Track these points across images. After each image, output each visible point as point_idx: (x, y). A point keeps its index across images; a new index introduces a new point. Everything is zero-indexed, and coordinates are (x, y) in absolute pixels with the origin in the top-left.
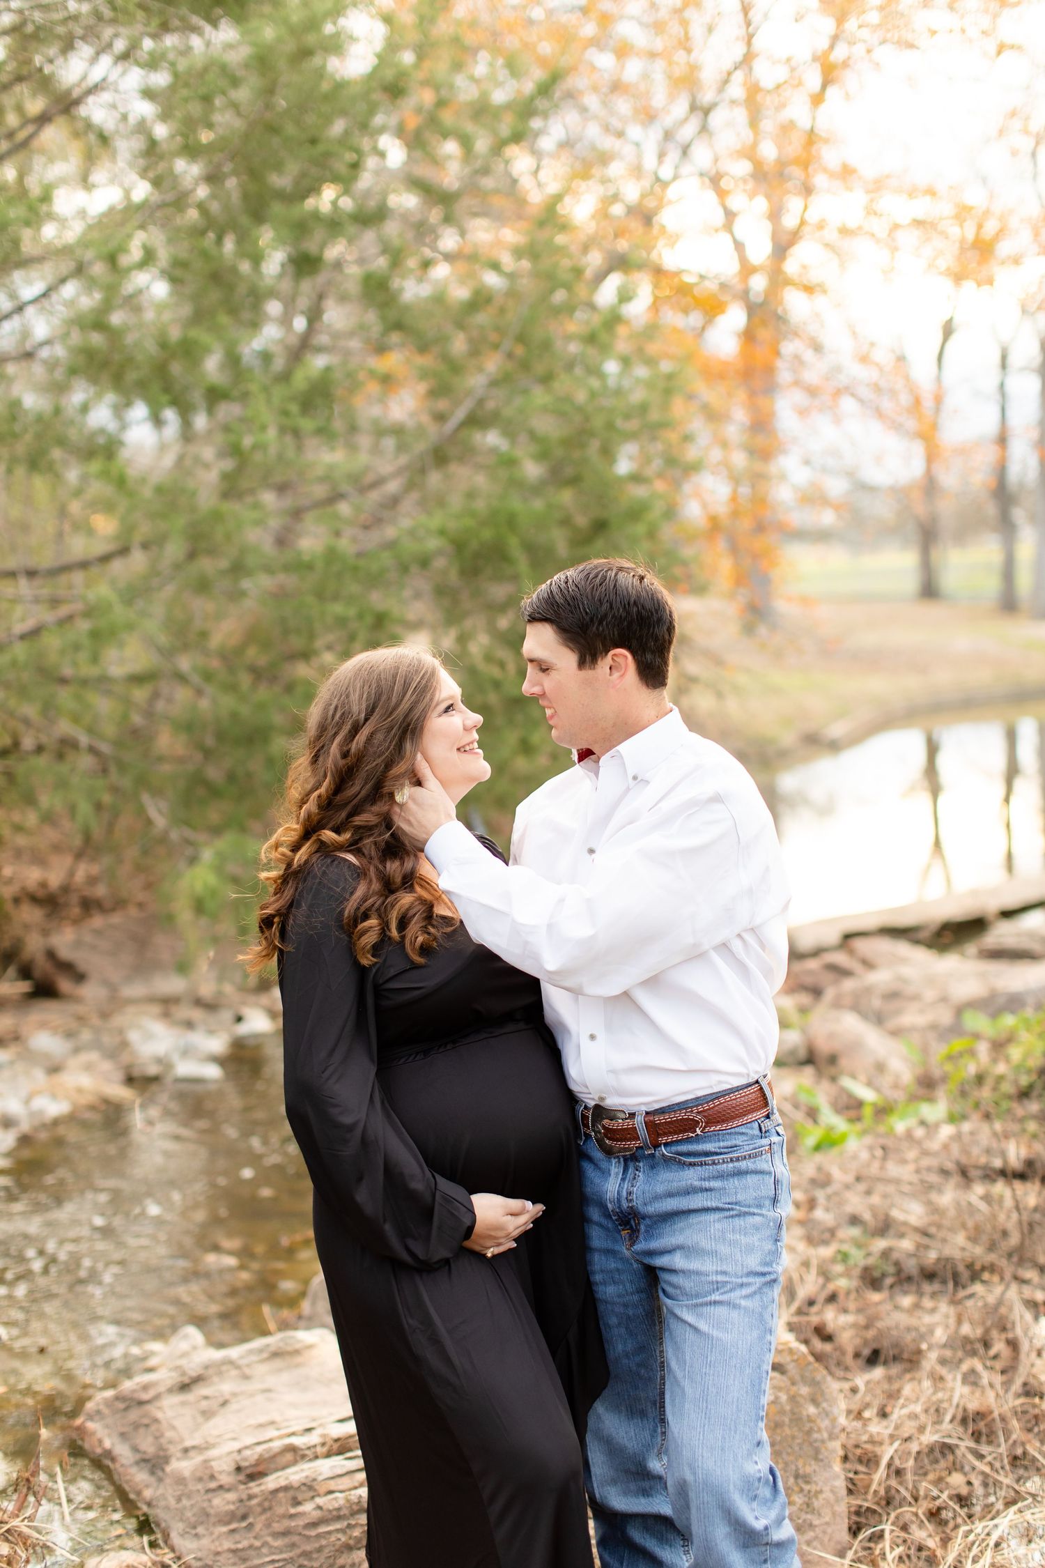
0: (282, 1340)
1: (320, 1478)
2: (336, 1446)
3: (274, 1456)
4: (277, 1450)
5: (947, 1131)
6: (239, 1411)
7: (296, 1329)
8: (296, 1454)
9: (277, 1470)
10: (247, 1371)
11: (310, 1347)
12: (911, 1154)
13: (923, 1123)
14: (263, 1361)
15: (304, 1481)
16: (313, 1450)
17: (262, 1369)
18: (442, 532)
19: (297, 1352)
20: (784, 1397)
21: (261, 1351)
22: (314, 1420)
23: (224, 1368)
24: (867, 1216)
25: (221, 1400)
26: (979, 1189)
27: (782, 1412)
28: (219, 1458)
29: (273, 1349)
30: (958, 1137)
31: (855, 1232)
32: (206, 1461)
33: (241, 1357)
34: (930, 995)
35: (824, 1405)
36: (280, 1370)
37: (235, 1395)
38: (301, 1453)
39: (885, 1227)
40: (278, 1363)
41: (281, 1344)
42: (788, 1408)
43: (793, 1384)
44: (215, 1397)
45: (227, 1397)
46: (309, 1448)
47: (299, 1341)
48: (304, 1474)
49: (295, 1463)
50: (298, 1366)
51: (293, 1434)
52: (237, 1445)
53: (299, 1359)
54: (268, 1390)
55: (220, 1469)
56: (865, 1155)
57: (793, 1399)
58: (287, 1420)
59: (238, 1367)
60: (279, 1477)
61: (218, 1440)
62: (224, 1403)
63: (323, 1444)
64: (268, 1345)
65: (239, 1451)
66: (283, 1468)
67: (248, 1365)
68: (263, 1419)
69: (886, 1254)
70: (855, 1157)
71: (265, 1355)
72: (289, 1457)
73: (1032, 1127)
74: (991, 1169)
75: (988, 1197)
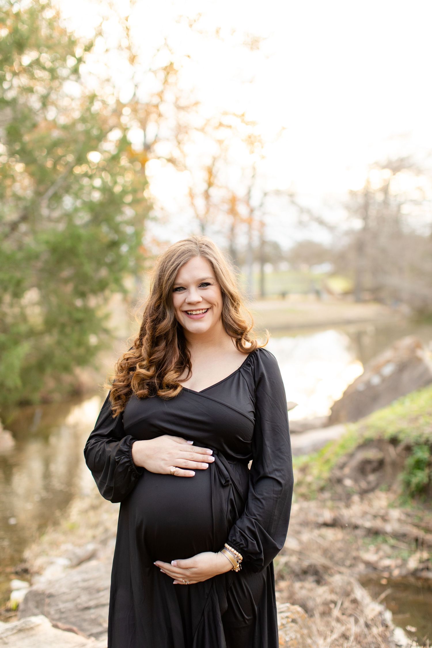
0: (24, 623)
7: (31, 616)
10: (6, 640)
11: (38, 625)
14: (14, 634)
17: (13, 638)
19: (32, 628)
20: (299, 636)
21: (12, 629)
27: (298, 643)
29: (19, 628)
30: (301, 509)
36: (23, 638)
40: (22, 635)
41: (24, 625)
42: (301, 641)
43: (301, 628)
47: (33, 623)
50: (32, 636)
53: (33, 632)
57: (302, 636)
64: (16, 626)
67: (6, 637)
71: (15, 631)
73: (329, 503)
74: (318, 523)
75: (321, 536)
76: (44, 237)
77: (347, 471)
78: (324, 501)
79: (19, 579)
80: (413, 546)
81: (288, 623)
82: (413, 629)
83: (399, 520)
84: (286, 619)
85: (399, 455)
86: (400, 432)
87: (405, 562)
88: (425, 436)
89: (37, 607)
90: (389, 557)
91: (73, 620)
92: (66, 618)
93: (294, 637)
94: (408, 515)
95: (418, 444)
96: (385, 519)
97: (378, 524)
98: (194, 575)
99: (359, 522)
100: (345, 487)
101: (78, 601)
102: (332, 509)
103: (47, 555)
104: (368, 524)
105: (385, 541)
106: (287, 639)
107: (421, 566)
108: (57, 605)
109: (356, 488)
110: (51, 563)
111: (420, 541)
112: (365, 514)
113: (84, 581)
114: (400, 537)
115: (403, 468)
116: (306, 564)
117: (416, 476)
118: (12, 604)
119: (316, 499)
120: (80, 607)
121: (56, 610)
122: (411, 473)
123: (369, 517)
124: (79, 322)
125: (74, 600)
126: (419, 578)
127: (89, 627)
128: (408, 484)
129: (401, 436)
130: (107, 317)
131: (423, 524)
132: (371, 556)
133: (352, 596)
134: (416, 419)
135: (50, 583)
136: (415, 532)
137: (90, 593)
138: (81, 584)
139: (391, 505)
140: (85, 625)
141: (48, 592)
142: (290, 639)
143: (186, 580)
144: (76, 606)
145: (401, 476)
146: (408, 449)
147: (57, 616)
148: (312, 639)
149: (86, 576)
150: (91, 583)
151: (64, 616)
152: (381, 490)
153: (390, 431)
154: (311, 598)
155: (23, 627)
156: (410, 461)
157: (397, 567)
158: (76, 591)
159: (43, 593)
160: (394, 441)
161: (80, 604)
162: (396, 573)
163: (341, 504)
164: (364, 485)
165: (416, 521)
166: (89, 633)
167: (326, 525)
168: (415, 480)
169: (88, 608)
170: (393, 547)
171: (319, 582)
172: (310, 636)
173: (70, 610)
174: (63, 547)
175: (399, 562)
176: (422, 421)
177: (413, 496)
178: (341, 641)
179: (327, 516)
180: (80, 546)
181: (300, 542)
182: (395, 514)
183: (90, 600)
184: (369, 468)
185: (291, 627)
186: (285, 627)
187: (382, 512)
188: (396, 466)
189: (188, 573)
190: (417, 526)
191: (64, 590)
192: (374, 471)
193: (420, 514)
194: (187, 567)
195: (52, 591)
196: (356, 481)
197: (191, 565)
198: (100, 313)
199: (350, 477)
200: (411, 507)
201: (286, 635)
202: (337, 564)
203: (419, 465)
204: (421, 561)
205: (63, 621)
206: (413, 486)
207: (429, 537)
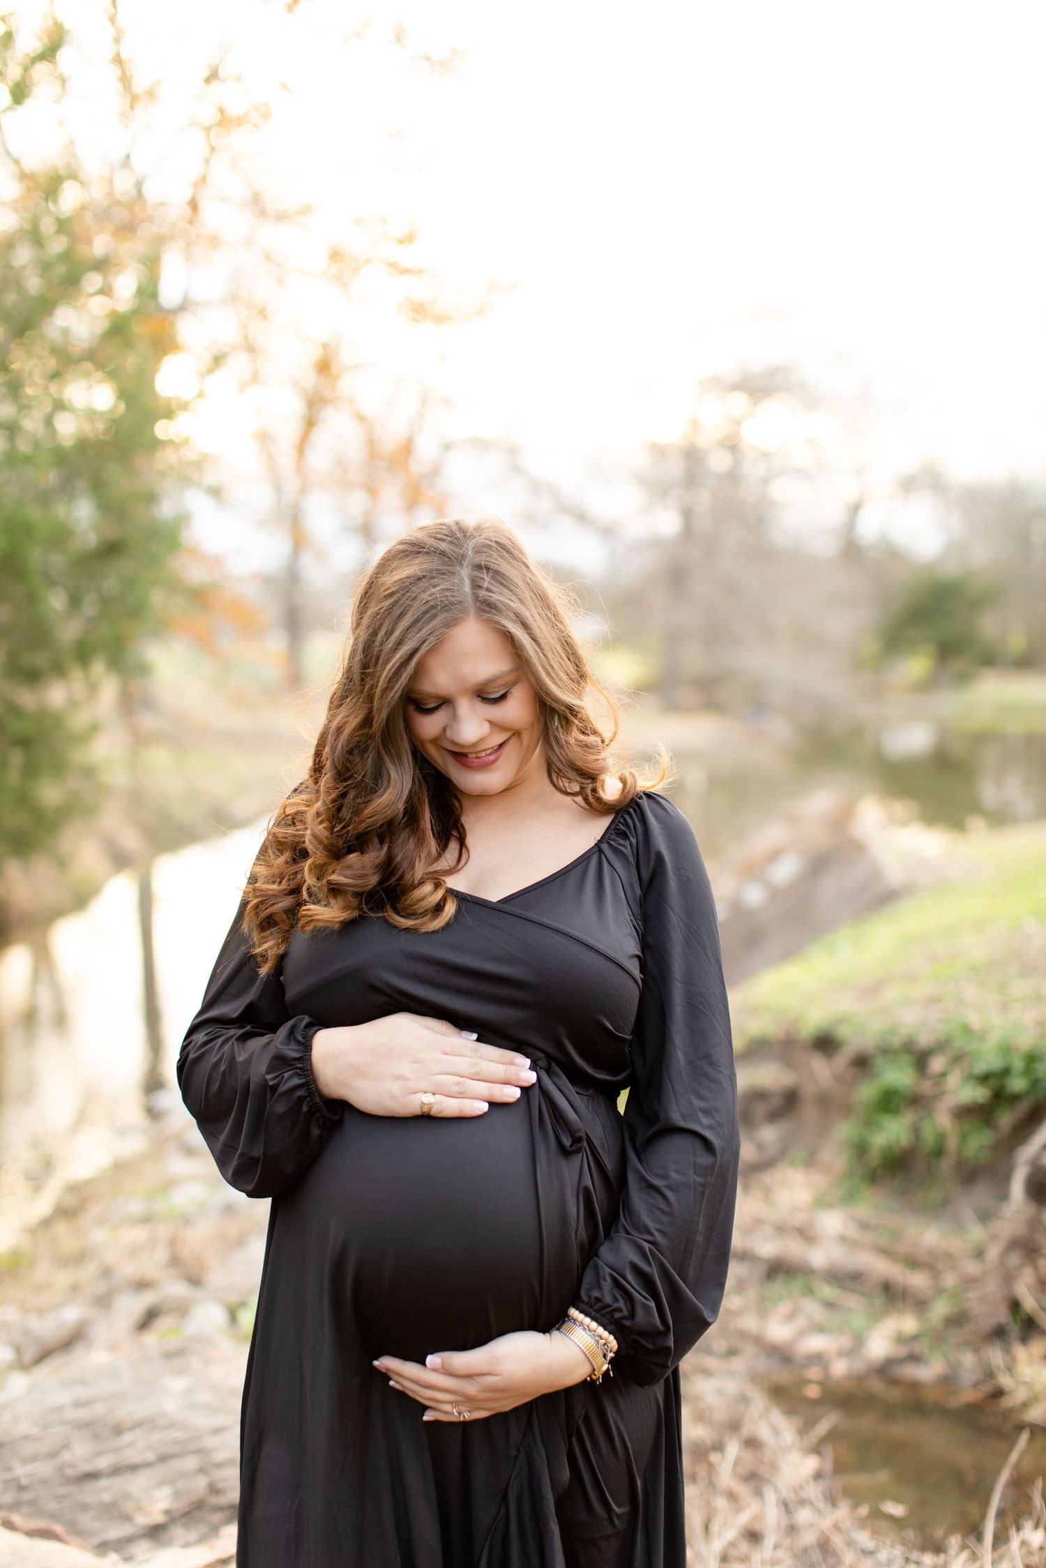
80: (879, 1301)
83: (843, 1239)
85: (838, 1079)
86: (841, 1021)
87: (859, 1341)
88: (904, 1032)
90: (820, 1329)
91: (53, 1506)
92: (31, 1503)
94: (864, 1226)
95: (887, 1051)
96: (806, 1234)
97: (792, 1248)
98: (489, 1395)
99: (743, 1243)
101: (66, 1456)
104: (769, 1250)
105: (809, 1291)
107: (903, 1351)
108: (9, 1469)
111: (896, 1289)
112: (760, 1224)
113: (79, 1404)
114: (848, 1279)
115: (846, 1109)
117: (881, 1129)
120: (70, 1472)
122: (870, 1123)
123: (768, 1230)
125: (53, 1455)
126: (895, 1382)
127: (97, 1525)
128: (861, 1149)
129: (844, 1032)
130: (92, 732)
131: (901, 1248)
132: (778, 1331)
134: (872, 990)
136: (882, 1267)
137: (97, 1437)
138: (71, 1415)
139: (821, 1202)
140: (86, 1520)
143: (462, 1408)
144: (61, 1469)
145: (844, 1130)
146: (862, 1063)
147: (8, 1498)
149: (83, 1393)
150: (98, 1410)
151: (26, 1496)
152: (792, 1163)
153: (814, 1019)
156: (867, 1092)
157: (842, 1353)
158: (60, 1430)
160: (825, 1044)
161: (71, 1466)
162: (840, 1368)
164: (750, 1151)
165: (883, 1240)
166: (95, 1541)
168: (880, 1140)
169: (92, 1476)
170: (829, 1305)
173: (44, 1482)
175: (845, 1341)
176: (892, 993)
177: (872, 1177)
178: (744, 1547)
182: (832, 1222)
183: (98, 1454)
184: (760, 1109)
187: (799, 1219)
188: (831, 1106)
189: (471, 1388)
190: (886, 1252)
191: (25, 1428)
192: (775, 1116)
193: (893, 1223)
194: (471, 1371)
197: (483, 1368)
198: (77, 722)
200: (871, 1205)
203: (889, 1102)
204: (901, 1339)
205: (25, 1509)
206: (875, 1156)
207: (918, 1281)
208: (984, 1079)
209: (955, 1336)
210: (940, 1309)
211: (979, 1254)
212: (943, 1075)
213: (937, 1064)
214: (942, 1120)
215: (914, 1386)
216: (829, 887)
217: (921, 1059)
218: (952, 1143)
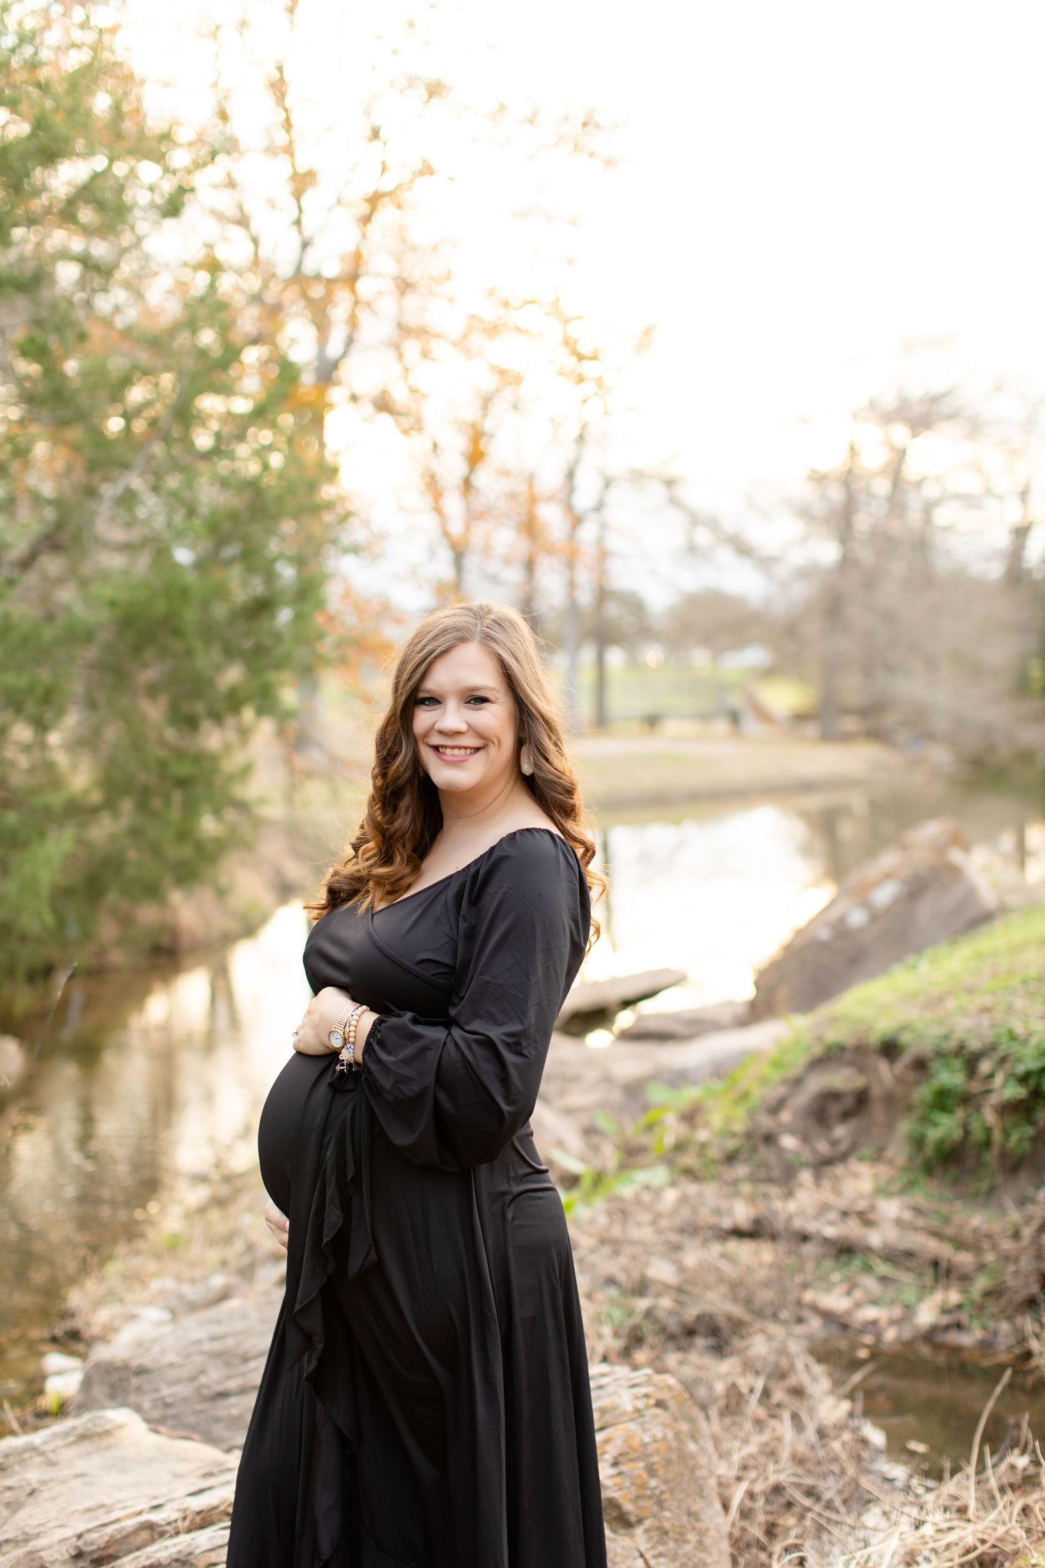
0: (88, 1421)
1: (198, 1551)
2: (198, 1519)
3: (127, 1536)
4: (131, 1529)
5: (671, 1196)
6: (54, 1499)
7: (103, 1407)
8: (154, 1532)
9: (130, 1552)
10: (53, 1457)
11: (121, 1427)
12: (646, 1217)
13: (647, 1188)
14: (69, 1445)
15: (175, 1556)
16: (174, 1525)
17: (68, 1454)
18: (113, 604)
19: (107, 1433)
20: (670, 1435)
21: (66, 1434)
22: (155, 1498)
23: (26, 1456)
24: (621, 1277)
25: (28, 1490)
26: (716, 1248)
27: (670, 1449)
28: (50, 1547)
29: (79, 1431)
30: (684, 1199)
31: (613, 1292)
32: (31, 1553)
33: (45, 1443)
34: (591, 1075)
35: (702, 1442)
36: (89, 1454)
37: (44, 1483)
38: (160, 1529)
39: (641, 1288)
40: (86, 1446)
41: (90, 1426)
42: (674, 1444)
43: (676, 1420)
44: (21, 1487)
45: (35, 1485)
46: (169, 1524)
47: (111, 1421)
48: (173, 1550)
49: (152, 1541)
50: (108, 1448)
51: (140, 1513)
52: (69, 1532)
53: (111, 1441)
54: (82, 1475)
55: (52, 1559)
56: (602, 1220)
57: (677, 1435)
58: (119, 1502)
59: (42, 1454)
60: (139, 1557)
61: (41, 1529)
62: (32, 1493)
63: (185, 1518)
64: (74, 1428)
65: (80, 1536)
66: (138, 1549)
67: (53, 1451)
68: (90, 1503)
69: (649, 1314)
70: (592, 1221)
71: (71, 1439)
72: (145, 1535)
73: (746, 1188)
74: (720, 1229)
75: (724, 1256)
76: (105, 591)
77: (786, 1116)
78: (735, 1183)
79: (61, 1352)
80: (929, 1279)
81: (647, 1407)
82: (919, 1447)
83: (899, 1222)
84: (645, 1400)
85: (899, 1080)
86: (904, 1028)
87: (909, 1310)
88: (959, 1035)
89: (112, 1397)
90: (874, 1302)
91: (192, 1419)
92: (175, 1417)
93: (660, 1435)
94: (918, 1211)
95: (940, 1054)
96: (866, 1219)
97: (852, 1229)
99: (812, 1227)
100: (781, 1151)
101: (203, 1379)
102: (751, 1200)
103: (121, 1301)
104: (830, 1232)
105: (868, 1269)
106: (647, 1439)
107: (945, 1320)
108: (157, 1390)
109: (807, 1155)
110: (133, 1317)
111: (944, 1265)
112: (824, 1208)
113: (213, 1338)
114: (900, 1257)
115: (910, 1108)
116: (691, 1313)
117: (936, 1125)
118: (49, 1401)
119: (716, 1177)
120: (206, 1392)
121: (155, 1401)
122: (925, 1120)
123: (832, 1215)
124: (183, 783)
125: (193, 1379)
126: (938, 1347)
127: (227, 1434)
128: (918, 1142)
129: (905, 1038)
130: (246, 772)
131: (950, 1231)
132: (836, 1301)
133: (792, 1381)
134: (936, 1001)
135: (139, 1344)
136: (933, 1247)
137: (228, 1364)
138: (207, 1346)
139: (882, 1191)
140: (218, 1430)
141: (135, 1363)
142: (652, 1440)
144: (198, 1389)
145: (905, 1127)
146: (920, 1065)
147: (156, 1414)
148: (698, 1444)
149: (218, 1330)
150: (230, 1342)
151: (171, 1412)
152: (861, 1159)
153: (883, 1026)
154: (701, 1379)
155: (88, 1430)
156: (924, 1092)
157: (893, 1322)
158: (199, 1359)
159: (126, 1367)
160: (890, 1049)
161: (207, 1387)
162: (890, 1335)
163: (774, 1191)
164: (823, 1147)
165: (935, 1223)
166: (225, 1446)
167: (738, 1233)
168: (933, 1134)
169: (224, 1395)
170: (884, 1280)
171: (720, 1349)
172: (694, 1437)
173: (185, 1400)
174: (155, 1285)
175: (897, 1312)
176: (951, 1004)
177: (929, 1169)
178: (763, 1459)
179: (742, 1213)
180: (193, 1281)
181: (681, 1268)
182: (891, 1208)
183: (229, 1377)
184: (834, 1109)
185: (655, 1416)
186: (642, 1416)
187: (862, 1205)
188: (895, 1104)
190: (936, 1234)
191: (171, 1357)
192: (846, 1116)
193: (945, 1209)
195: (146, 1361)
196: (805, 1139)
198: (231, 764)
199: (793, 1132)
200: (926, 1194)
201: (645, 1431)
202: (759, 1314)
203: (943, 1100)
204: (945, 1311)
205: (170, 1423)
206: (929, 1150)
207: (965, 1259)
208: (1023, 1079)
209: (992, 1307)
210: (981, 1283)
211: (1016, 1235)
212: (991, 1076)
213: (985, 1067)
214: (990, 1117)
215: (956, 1350)
216: (925, 909)
217: (971, 1062)
218: (997, 1136)
